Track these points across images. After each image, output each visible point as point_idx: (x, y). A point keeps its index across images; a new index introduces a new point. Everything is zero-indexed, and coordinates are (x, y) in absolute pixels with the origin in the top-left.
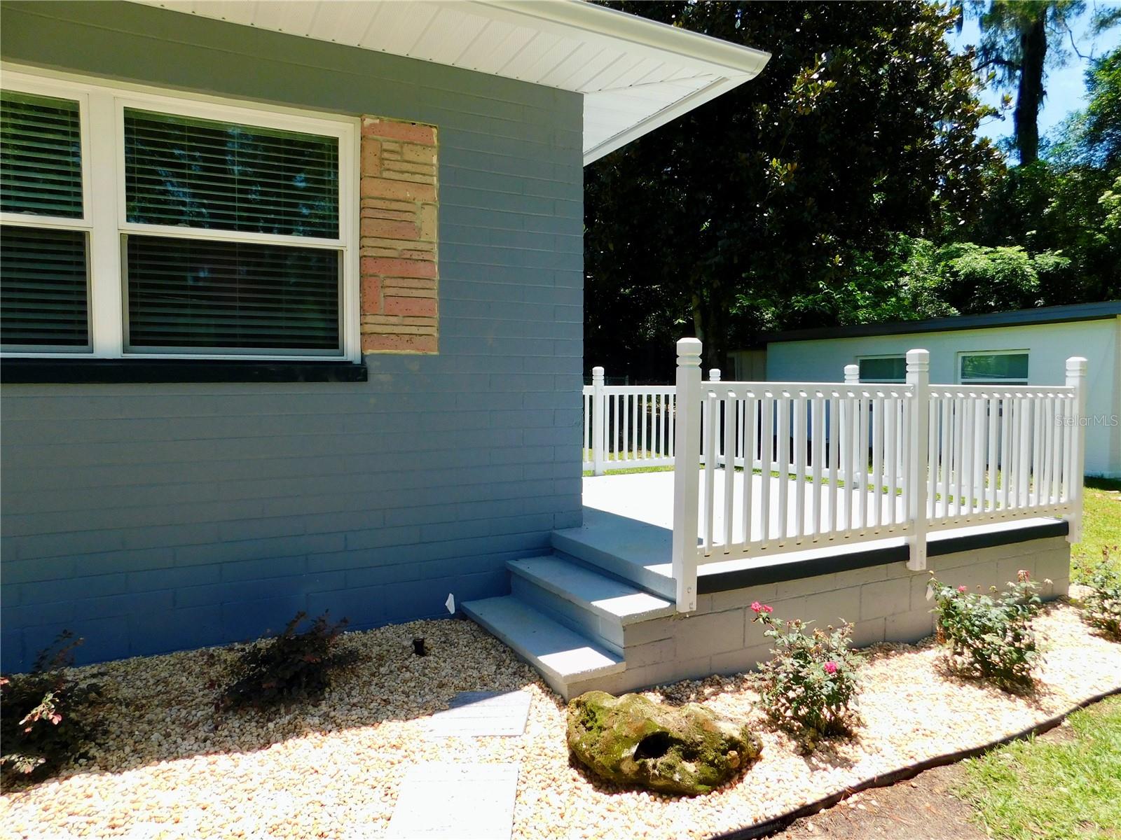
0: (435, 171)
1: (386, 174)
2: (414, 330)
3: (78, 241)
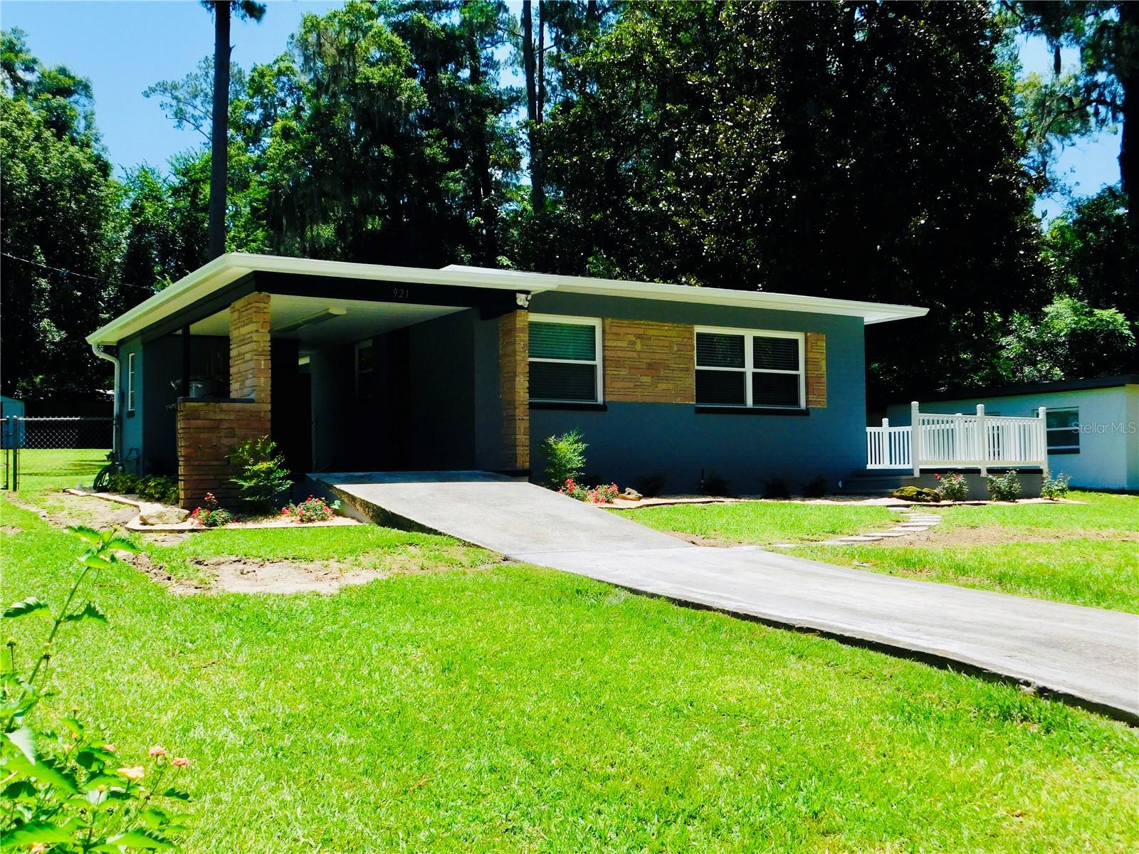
0: (825, 349)
1: (813, 351)
2: (820, 400)
3: (744, 374)
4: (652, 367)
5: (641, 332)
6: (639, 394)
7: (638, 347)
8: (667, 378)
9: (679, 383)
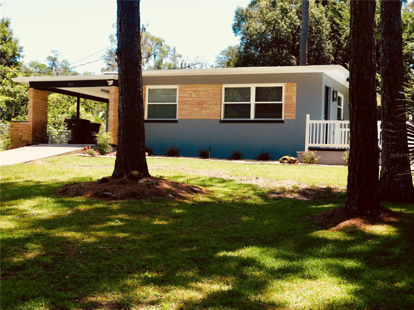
0: (296, 90)
1: (288, 91)
2: (291, 115)
3: (250, 105)
4: (200, 104)
5: (195, 89)
6: (193, 115)
7: (193, 96)
8: (206, 108)
9: (212, 110)
